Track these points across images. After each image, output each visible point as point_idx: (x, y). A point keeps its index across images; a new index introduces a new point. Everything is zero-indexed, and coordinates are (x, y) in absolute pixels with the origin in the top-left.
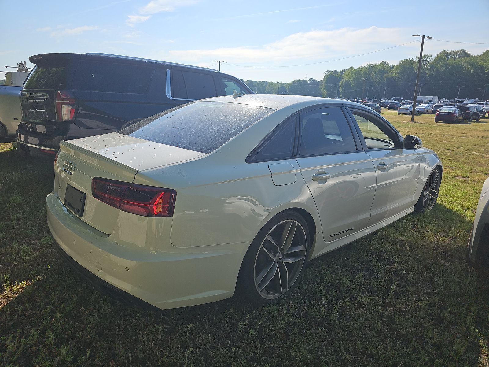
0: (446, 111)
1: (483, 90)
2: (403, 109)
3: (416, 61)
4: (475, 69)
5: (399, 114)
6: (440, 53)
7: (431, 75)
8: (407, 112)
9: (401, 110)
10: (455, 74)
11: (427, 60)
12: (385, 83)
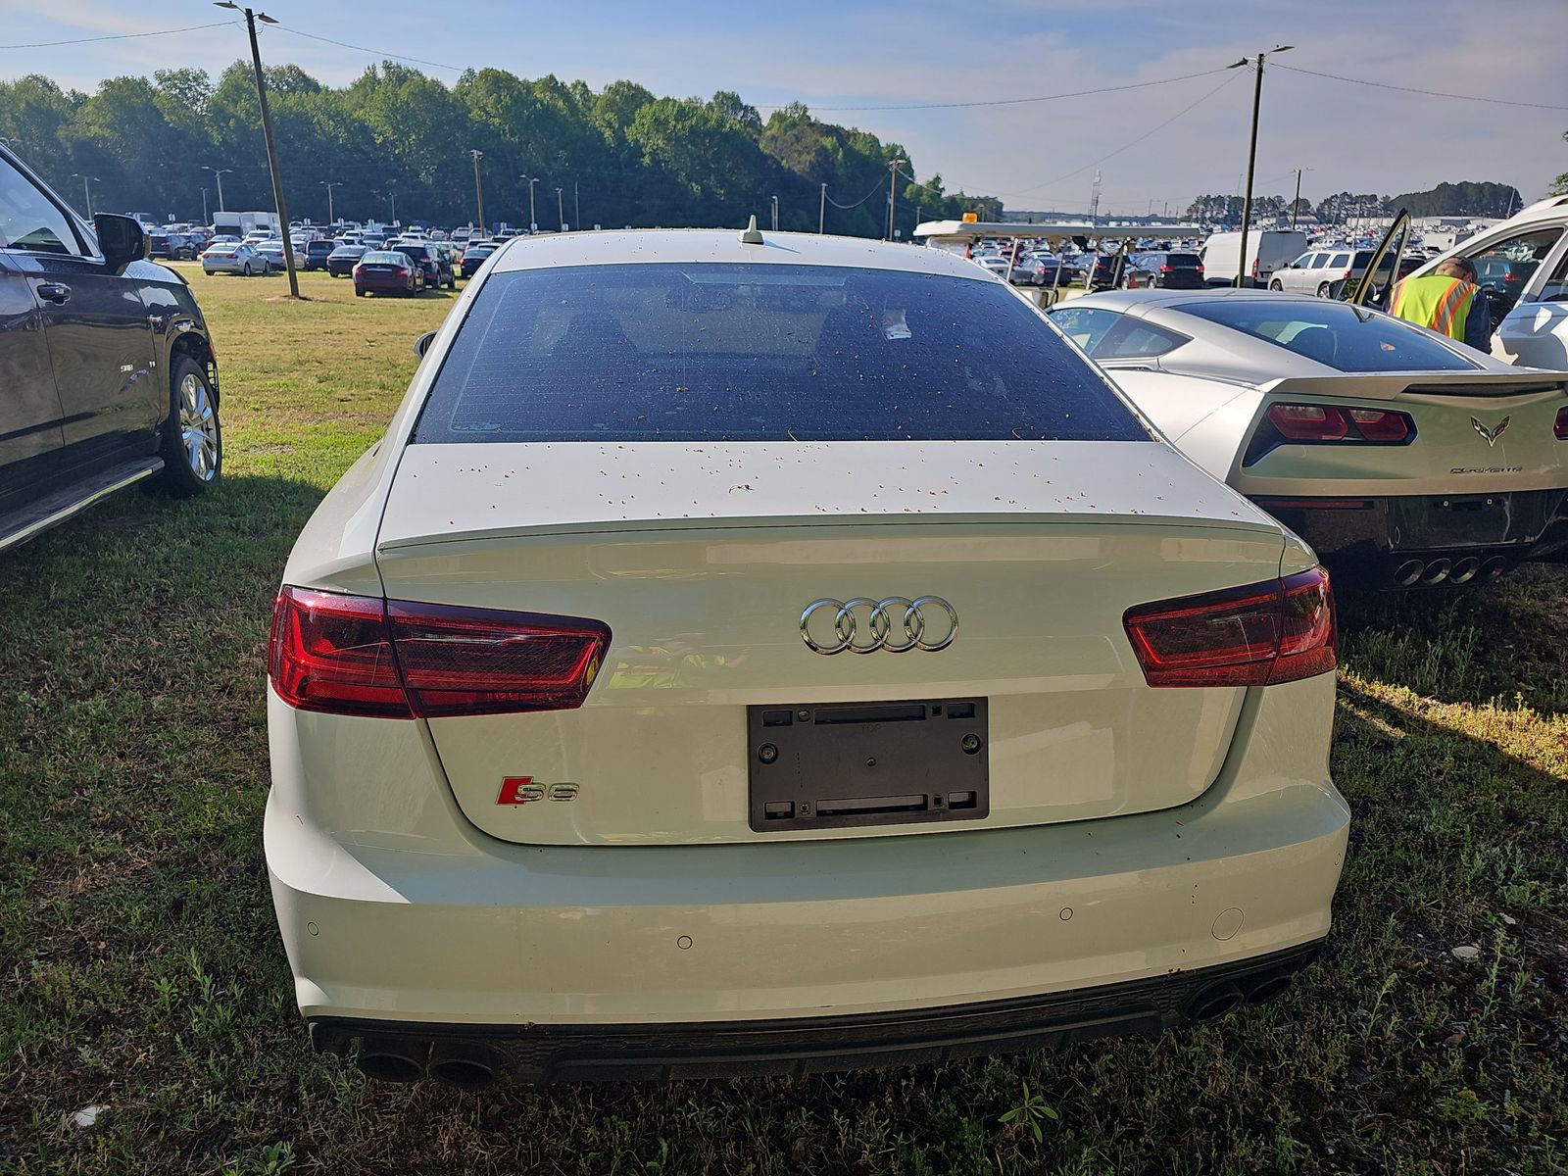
0: (378, 262)
1: (388, 197)
2: (217, 256)
3: (160, 88)
4: (347, 130)
5: (210, 273)
6: (231, 71)
7: (224, 142)
8: (235, 268)
9: (213, 258)
10: (298, 144)
11: (197, 88)
12: (72, 159)
